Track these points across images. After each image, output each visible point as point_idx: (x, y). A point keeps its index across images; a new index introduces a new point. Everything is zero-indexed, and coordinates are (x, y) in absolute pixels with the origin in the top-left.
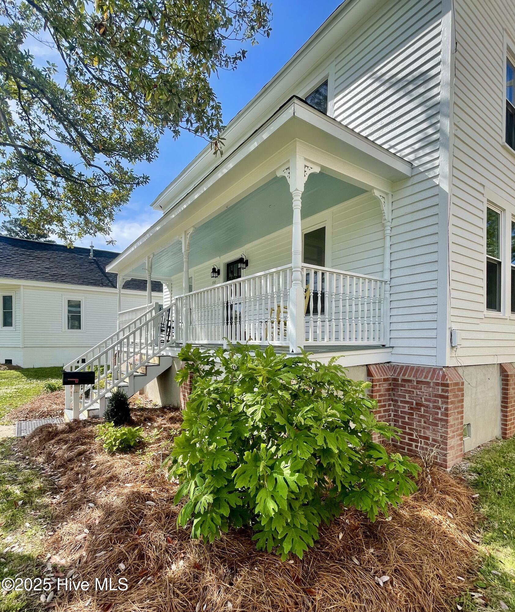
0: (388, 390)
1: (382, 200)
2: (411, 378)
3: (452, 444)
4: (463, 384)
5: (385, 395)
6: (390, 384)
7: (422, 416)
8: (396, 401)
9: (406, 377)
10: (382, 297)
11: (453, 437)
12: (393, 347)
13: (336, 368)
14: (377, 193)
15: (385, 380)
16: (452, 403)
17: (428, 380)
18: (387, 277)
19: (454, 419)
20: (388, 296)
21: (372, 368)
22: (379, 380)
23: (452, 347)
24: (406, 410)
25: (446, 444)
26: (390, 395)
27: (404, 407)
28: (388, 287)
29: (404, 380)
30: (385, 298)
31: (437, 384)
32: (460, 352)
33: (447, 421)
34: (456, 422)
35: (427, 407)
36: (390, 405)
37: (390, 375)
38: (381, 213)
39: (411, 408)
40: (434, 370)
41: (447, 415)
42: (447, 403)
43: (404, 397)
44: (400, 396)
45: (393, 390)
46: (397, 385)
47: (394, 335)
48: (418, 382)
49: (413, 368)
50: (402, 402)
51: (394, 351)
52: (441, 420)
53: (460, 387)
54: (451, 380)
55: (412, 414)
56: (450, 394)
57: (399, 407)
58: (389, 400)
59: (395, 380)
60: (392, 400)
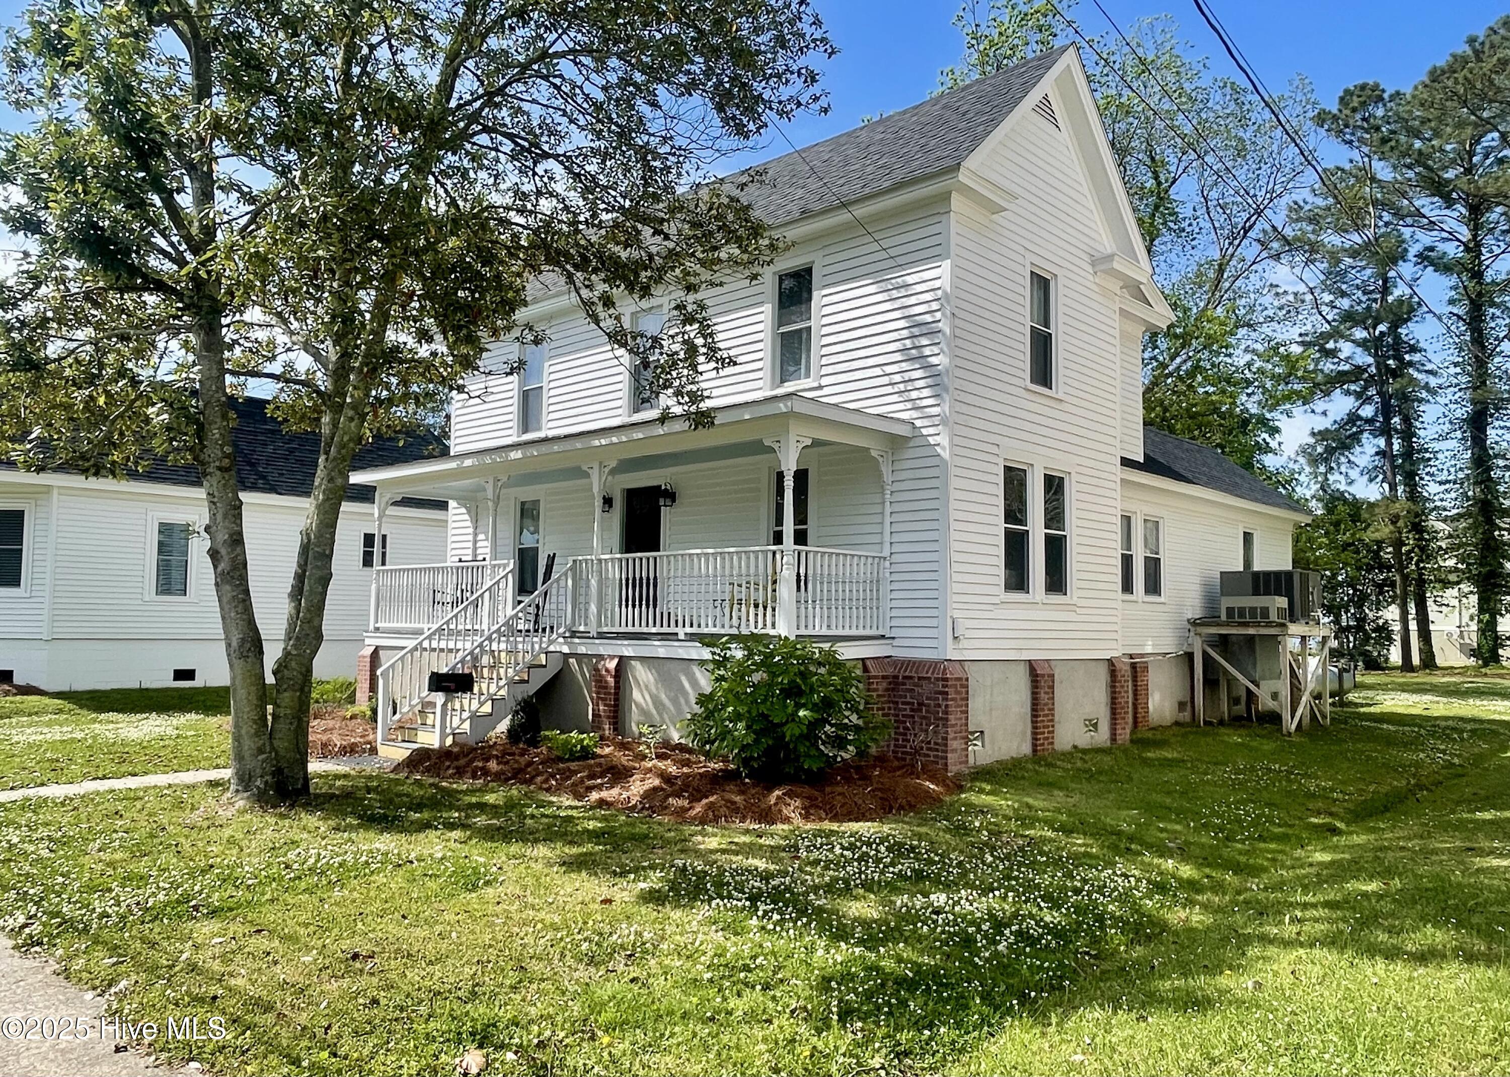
0: (887, 690)
1: (881, 459)
2: (913, 674)
3: (954, 746)
4: (967, 679)
5: (883, 696)
6: (890, 683)
7: (924, 718)
8: (897, 703)
9: (907, 674)
10: (881, 575)
11: (955, 739)
12: (893, 638)
13: (835, 652)
14: (874, 453)
15: (884, 677)
16: (952, 699)
17: (929, 675)
18: (886, 553)
19: (956, 719)
20: (888, 575)
21: (868, 663)
22: (876, 677)
23: (955, 638)
24: (908, 712)
25: (946, 745)
26: (889, 696)
27: (905, 710)
28: (887, 564)
29: (905, 677)
30: (885, 578)
31: (937, 679)
32: (964, 644)
33: (947, 720)
34: (959, 723)
35: (928, 706)
36: (889, 708)
37: (890, 671)
38: (880, 475)
39: (912, 710)
40: (936, 663)
41: (946, 713)
42: (947, 699)
43: (906, 697)
44: (901, 697)
45: (893, 690)
46: (897, 684)
47: (894, 623)
48: (919, 678)
49: (914, 663)
50: (903, 703)
51: (896, 642)
52: (942, 719)
53: (964, 683)
54: (951, 673)
55: (913, 717)
56: (950, 690)
57: (900, 710)
58: (889, 702)
59: (896, 677)
60: (893, 702)
